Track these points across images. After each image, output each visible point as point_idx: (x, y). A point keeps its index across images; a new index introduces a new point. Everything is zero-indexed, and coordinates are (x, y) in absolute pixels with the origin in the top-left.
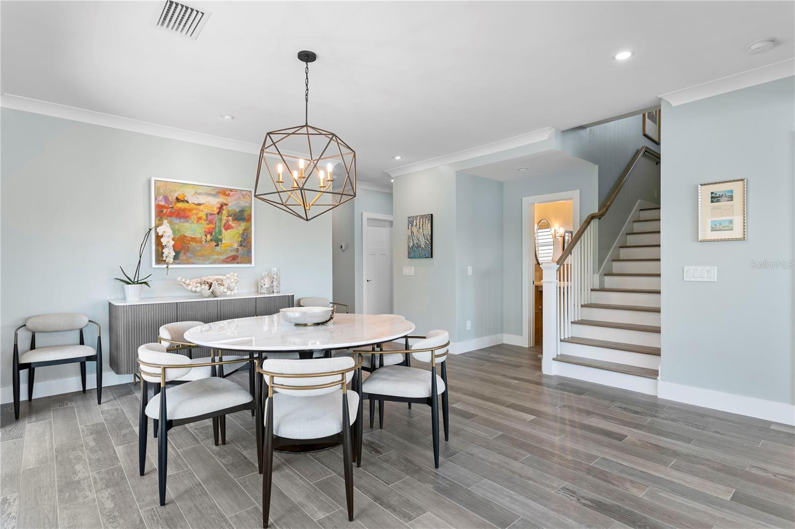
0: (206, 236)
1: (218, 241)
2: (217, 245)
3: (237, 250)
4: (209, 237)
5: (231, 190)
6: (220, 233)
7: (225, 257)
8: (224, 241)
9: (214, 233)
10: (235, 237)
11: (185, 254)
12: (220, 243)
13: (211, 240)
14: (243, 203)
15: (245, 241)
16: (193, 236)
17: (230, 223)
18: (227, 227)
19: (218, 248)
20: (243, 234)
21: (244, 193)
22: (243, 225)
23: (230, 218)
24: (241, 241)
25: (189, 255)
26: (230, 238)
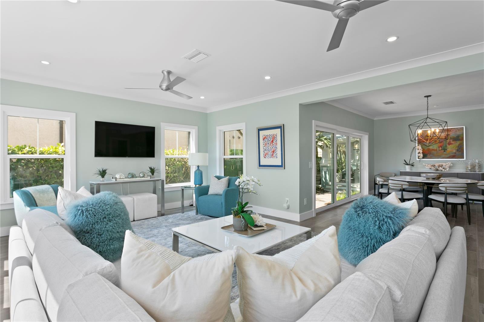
0: (439, 148)
1: (445, 150)
2: (445, 151)
3: (455, 153)
4: (440, 148)
5: (452, 129)
6: (446, 146)
7: (449, 156)
8: (448, 150)
9: (443, 147)
10: (454, 148)
11: (430, 155)
12: (446, 150)
13: (442, 150)
14: (458, 133)
15: (460, 149)
16: (433, 149)
17: (451, 142)
18: (450, 144)
19: (445, 153)
20: (458, 146)
21: (459, 129)
22: (458, 142)
23: (451, 140)
24: (458, 149)
25: (431, 155)
26: (452, 148)
